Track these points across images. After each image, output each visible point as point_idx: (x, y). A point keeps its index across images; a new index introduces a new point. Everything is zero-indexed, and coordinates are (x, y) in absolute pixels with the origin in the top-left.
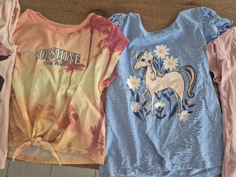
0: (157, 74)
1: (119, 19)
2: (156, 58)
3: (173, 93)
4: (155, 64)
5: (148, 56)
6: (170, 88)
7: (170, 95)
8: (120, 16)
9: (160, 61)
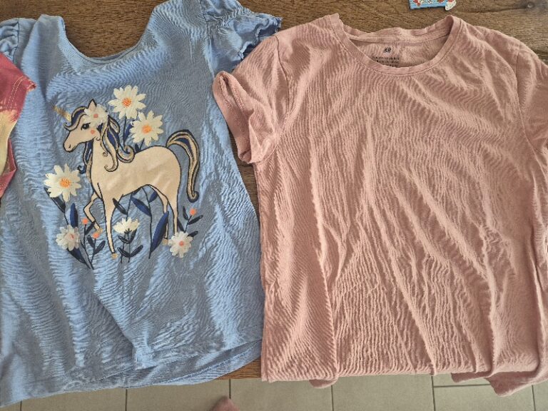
0: (118, 157)
1: (11, 33)
2: (115, 119)
3: (155, 195)
4: (111, 133)
5: (96, 116)
6: (148, 185)
7: (149, 202)
8: (14, 25)
9: (125, 124)
